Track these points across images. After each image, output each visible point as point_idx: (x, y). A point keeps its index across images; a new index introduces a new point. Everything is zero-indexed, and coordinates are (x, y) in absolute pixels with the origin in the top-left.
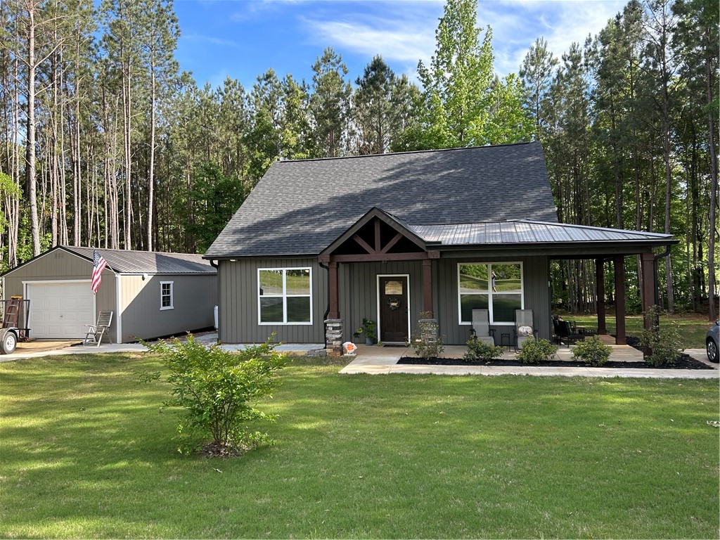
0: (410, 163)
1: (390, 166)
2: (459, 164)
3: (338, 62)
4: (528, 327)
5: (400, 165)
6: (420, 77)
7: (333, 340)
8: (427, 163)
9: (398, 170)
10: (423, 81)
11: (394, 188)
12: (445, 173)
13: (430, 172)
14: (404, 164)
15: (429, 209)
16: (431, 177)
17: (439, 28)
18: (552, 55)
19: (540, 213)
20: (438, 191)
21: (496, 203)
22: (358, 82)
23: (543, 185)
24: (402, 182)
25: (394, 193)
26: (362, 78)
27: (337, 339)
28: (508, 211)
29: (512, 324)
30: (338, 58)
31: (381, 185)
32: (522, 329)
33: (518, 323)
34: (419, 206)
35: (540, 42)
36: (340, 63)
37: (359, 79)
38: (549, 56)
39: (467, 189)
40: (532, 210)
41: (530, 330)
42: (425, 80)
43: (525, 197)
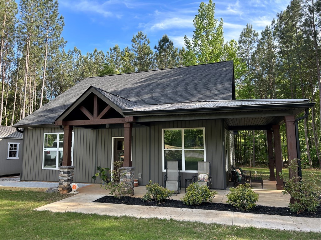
0: (156, 75)
1: (144, 76)
2: (182, 74)
3: (145, 38)
4: (205, 175)
5: (150, 76)
6: (186, 44)
7: (63, 181)
8: (165, 74)
9: (147, 78)
10: (187, 46)
11: (140, 87)
12: (173, 78)
13: (164, 78)
14: (152, 75)
15: (154, 97)
16: (163, 81)
17: (195, 19)
18: (255, 31)
19: (221, 96)
20: (164, 87)
21: (195, 92)
22: (155, 48)
23: (228, 81)
24: (146, 84)
25: (139, 89)
26: (157, 46)
27: (65, 181)
28: (201, 96)
29: (195, 172)
30: (145, 36)
31: (134, 86)
32: (200, 176)
33: (199, 172)
34: (149, 95)
35: (248, 25)
36: (146, 38)
37: (156, 46)
38: (253, 32)
39: (181, 86)
40: (216, 95)
41: (206, 177)
42: (188, 45)
43: (214, 88)
